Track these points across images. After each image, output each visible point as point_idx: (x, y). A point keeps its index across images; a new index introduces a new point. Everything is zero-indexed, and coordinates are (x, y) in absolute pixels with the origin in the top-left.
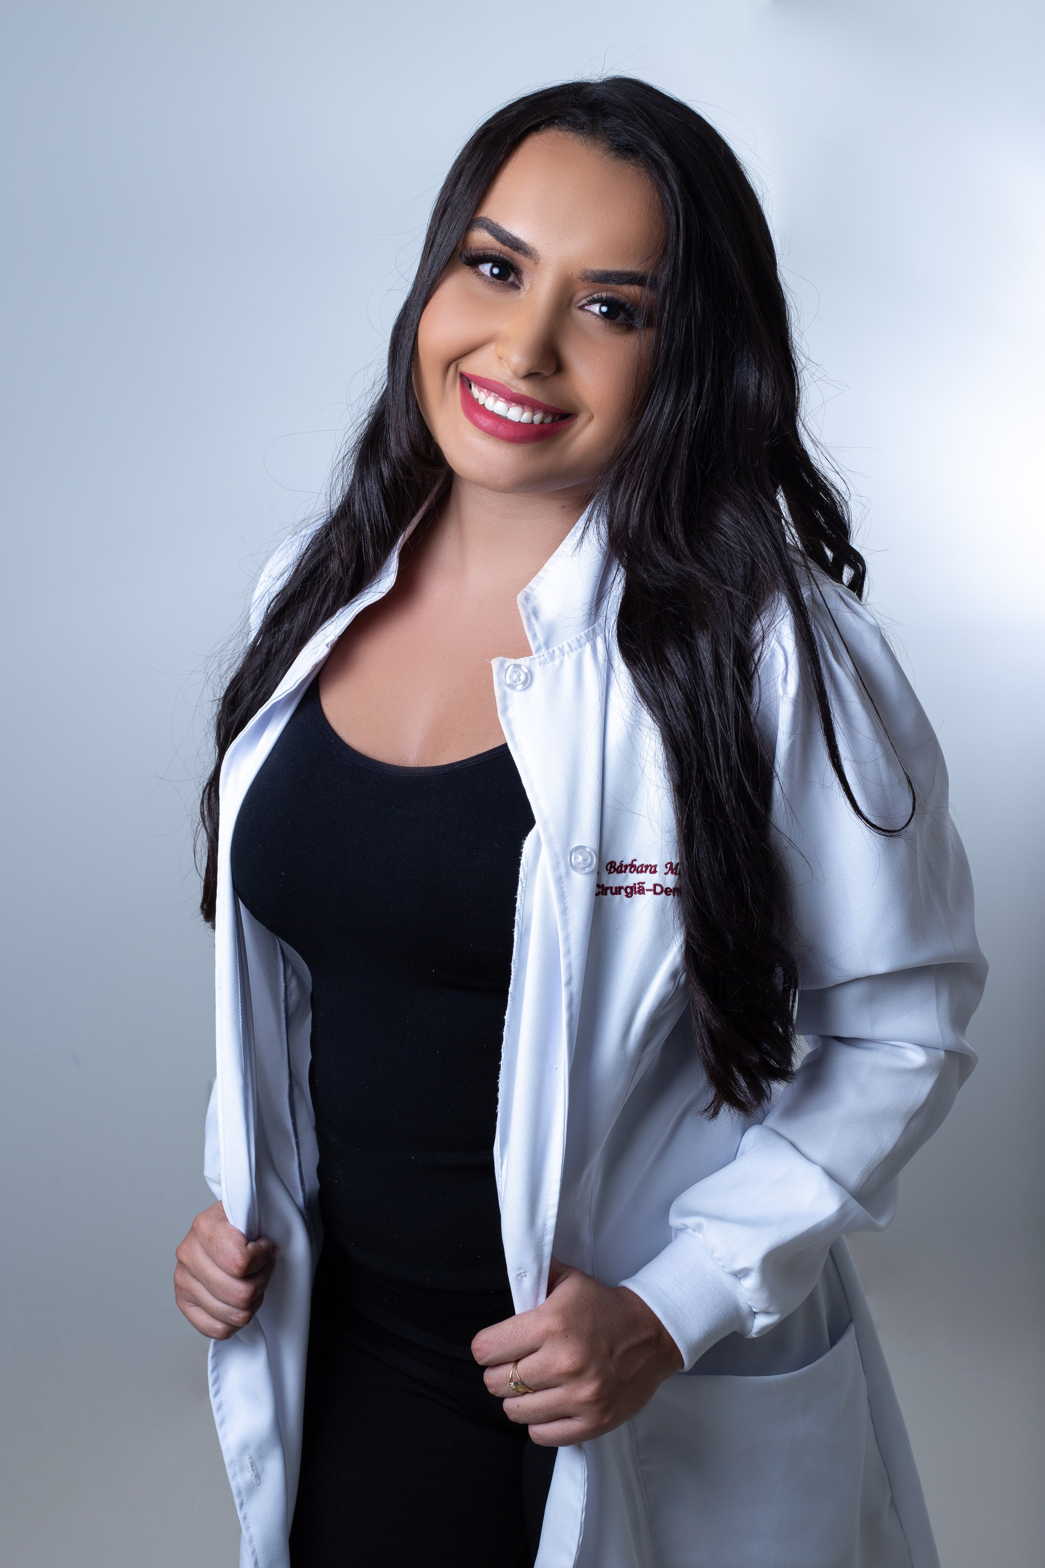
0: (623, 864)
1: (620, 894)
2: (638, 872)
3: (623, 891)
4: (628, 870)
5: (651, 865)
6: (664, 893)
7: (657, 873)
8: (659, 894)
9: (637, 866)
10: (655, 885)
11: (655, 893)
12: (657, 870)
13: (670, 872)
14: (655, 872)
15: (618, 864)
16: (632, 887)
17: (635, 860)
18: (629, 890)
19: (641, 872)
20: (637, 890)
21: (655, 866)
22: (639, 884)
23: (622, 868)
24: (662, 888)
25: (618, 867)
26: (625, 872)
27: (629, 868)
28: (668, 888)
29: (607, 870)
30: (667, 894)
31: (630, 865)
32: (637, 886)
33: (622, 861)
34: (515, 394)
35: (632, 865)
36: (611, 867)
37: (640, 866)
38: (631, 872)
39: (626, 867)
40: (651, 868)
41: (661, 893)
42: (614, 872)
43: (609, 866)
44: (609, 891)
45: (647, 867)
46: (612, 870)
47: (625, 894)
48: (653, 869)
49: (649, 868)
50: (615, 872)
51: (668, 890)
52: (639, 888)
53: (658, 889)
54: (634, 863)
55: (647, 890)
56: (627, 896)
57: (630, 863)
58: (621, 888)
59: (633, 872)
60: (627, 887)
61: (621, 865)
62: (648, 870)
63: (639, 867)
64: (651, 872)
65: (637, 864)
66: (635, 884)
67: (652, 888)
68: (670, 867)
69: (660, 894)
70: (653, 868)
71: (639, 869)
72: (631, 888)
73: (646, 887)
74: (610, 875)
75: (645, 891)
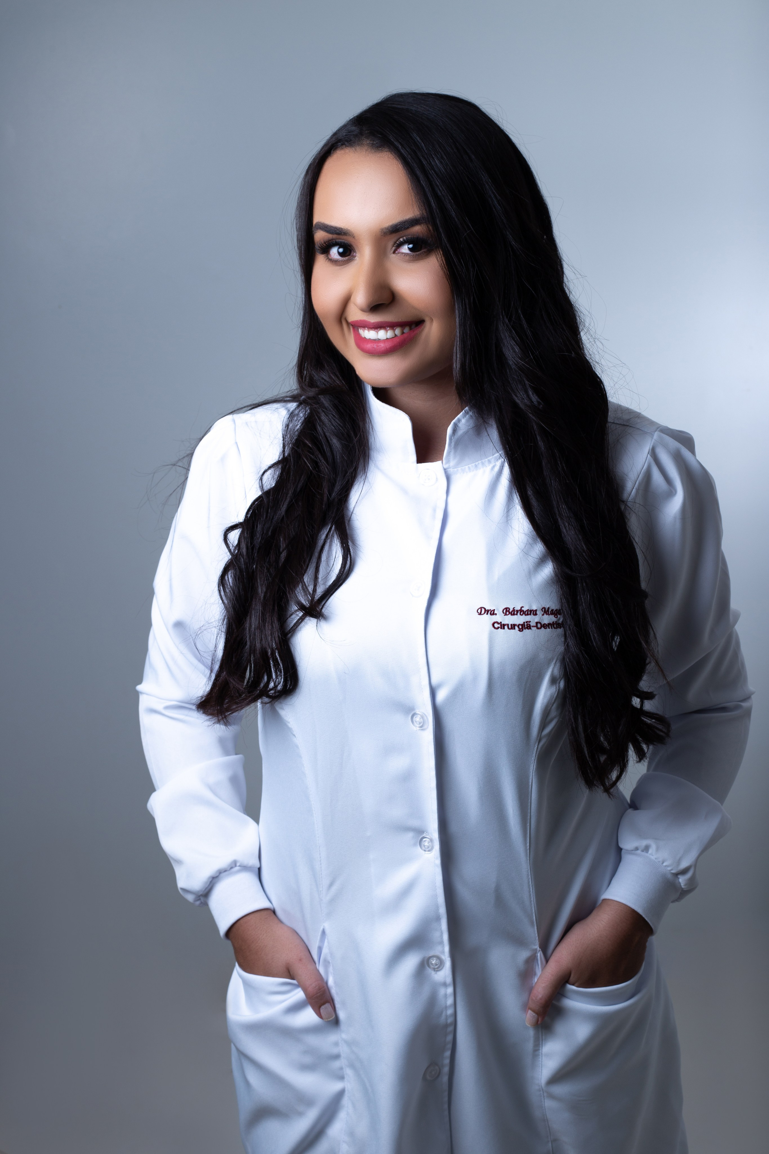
0: (515, 610)
1: (514, 629)
2: (525, 614)
3: (516, 628)
4: (519, 614)
6: (542, 627)
8: (540, 628)
9: (524, 611)
10: (537, 623)
11: (538, 628)
14: (536, 614)
15: (511, 610)
17: (523, 607)
18: (520, 627)
19: (528, 614)
20: (526, 626)
21: (536, 610)
22: (526, 622)
23: (514, 612)
24: (542, 624)
25: (512, 611)
26: (517, 615)
27: (519, 612)
28: (546, 624)
29: (504, 613)
30: (545, 628)
31: (519, 610)
32: (526, 624)
33: (514, 608)
35: (521, 610)
37: (526, 611)
39: (517, 611)
43: (505, 610)
44: (506, 627)
45: (531, 611)
46: (508, 613)
48: (534, 613)
50: (510, 615)
51: (546, 626)
52: (527, 625)
53: (539, 626)
54: (523, 609)
55: (533, 626)
56: (520, 631)
57: (520, 609)
58: (515, 625)
59: (522, 615)
60: (519, 625)
61: (514, 610)
62: (532, 613)
66: (524, 623)
67: (535, 625)
70: (534, 611)
72: (522, 625)
73: (532, 625)
74: (506, 616)
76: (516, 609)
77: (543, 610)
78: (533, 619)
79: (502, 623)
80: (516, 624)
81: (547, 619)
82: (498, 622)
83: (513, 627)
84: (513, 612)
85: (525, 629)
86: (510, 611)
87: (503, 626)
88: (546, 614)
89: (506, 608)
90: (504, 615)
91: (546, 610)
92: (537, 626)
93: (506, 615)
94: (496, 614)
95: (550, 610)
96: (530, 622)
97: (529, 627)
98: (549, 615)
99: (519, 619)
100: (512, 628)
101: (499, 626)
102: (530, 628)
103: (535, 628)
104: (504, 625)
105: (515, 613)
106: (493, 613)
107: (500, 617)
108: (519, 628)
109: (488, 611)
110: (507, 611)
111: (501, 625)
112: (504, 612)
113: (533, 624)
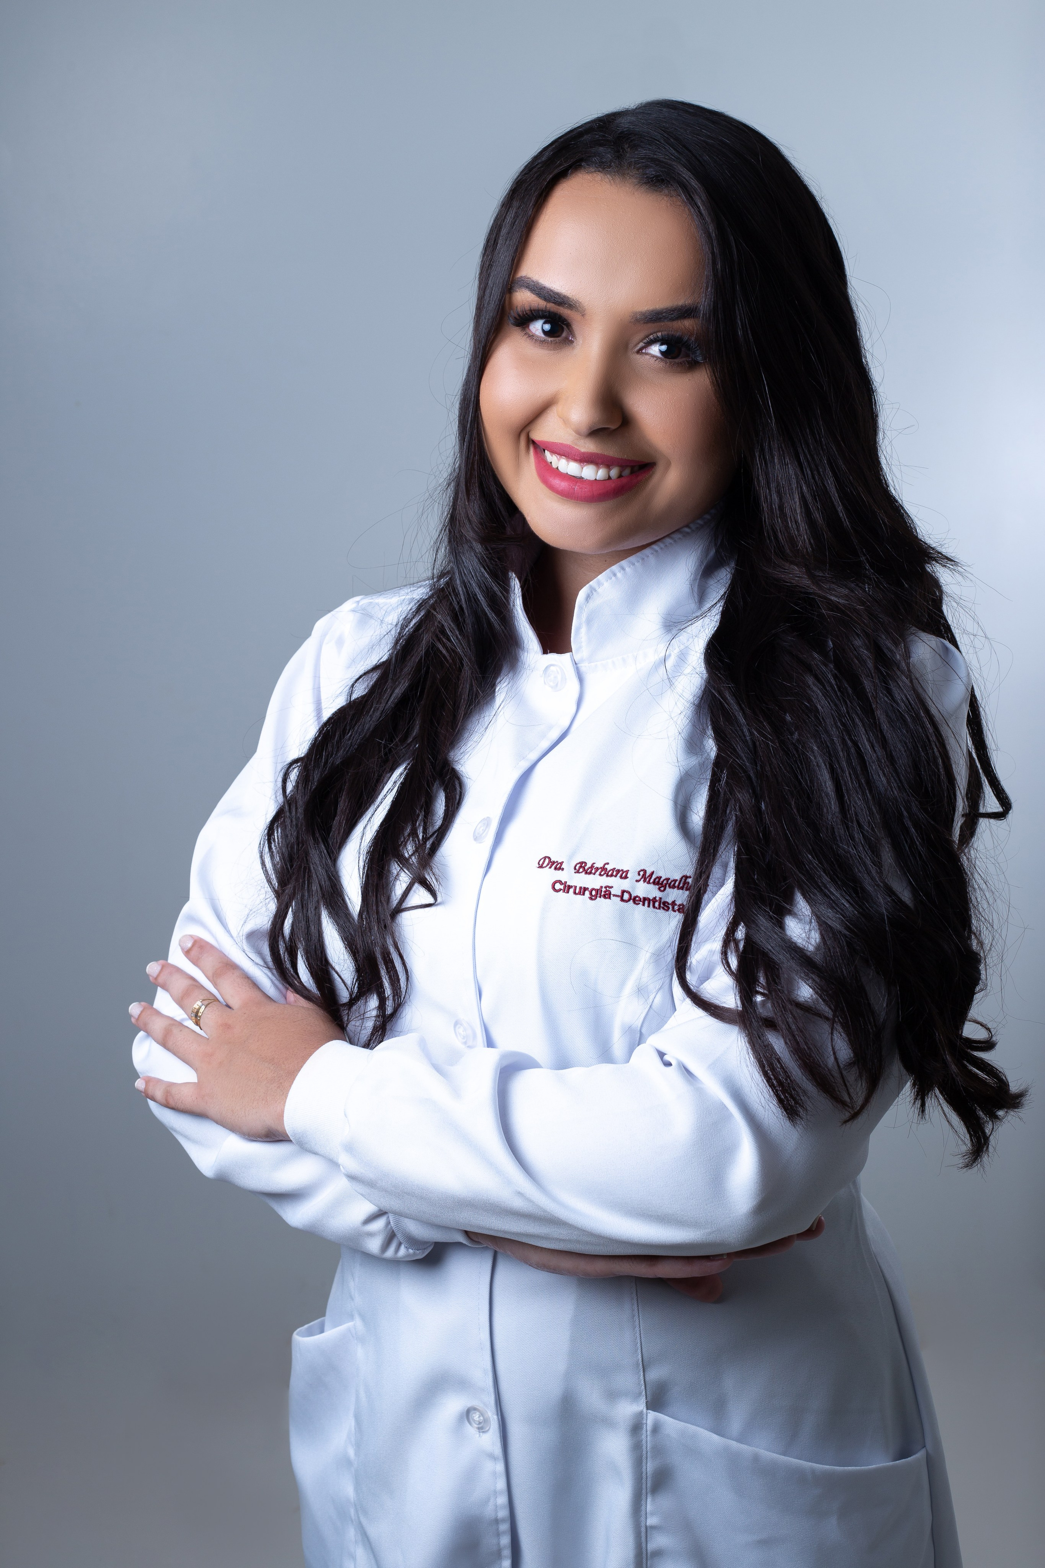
0: (594, 866)
1: (584, 894)
2: (607, 876)
3: (587, 893)
4: (598, 873)
5: (622, 870)
6: (632, 901)
7: (628, 879)
9: (608, 870)
10: (623, 892)
11: (622, 900)
12: (628, 876)
13: (642, 880)
14: (626, 877)
15: (589, 865)
16: (598, 889)
17: (608, 864)
18: (594, 893)
19: (612, 875)
20: (603, 893)
21: (629, 872)
22: (606, 887)
24: (630, 895)
25: (588, 869)
26: (594, 874)
27: (600, 870)
28: (637, 896)
29: (575, 869)
30: (634, 903)
31: (601, 868)
32: (604, 889)
33: (594, 863)
34: (584, 453)
35: (603, 868)
36: (580, 867)
38: (600, 875)
39: (597, 869)
40: (623, 873)
41: (629, 900)
42: (582, 872)
43: (579, 865)
44: (571, 890)
45: (618, 871)
46: (581, 870)
47: (590, 896)
48: (623, 875)
49: (621, 872)
50: (584, 873)
51: (637, 899)
52: (605, 892)
53: (626, 896)
54: (606, 866)
55: (614, 895)
56: (591, 898)
57: (602, 866)
58: (585, 889)
59: (603, 875)
60: (593, 889)
61: (592, 867)
62: (619, 875)
63: (610, 871)
64: (621, 877)
65: (609, 867)
66: (602, 887)
67: (619, 894)
68: (643, 875)
69: (627, 902)
70: (625, 873)
71: (610, 873)
72: (597, 891)
73: (613, 891)
74: (577, 874)
75: (612, 896)
76: (596, 866)
77: (642, 873)
78: (617, 885)
79: (568, 884)
80: (588, 888)
81: (643, 890)
82: (561, 881)
83: (582, 891)
84: (590, 869)
85: (600, 897)
86: (586, 868)
87: (567, 888)
88: (644, 881)
89: (581, 863)
90: (575, 872)
91: (647, 874)
92: (622, 897)
93: (578, 872)
94: (563, 869)
95: (654, 877)
96: (612, 887)
97: (607, 895)
98: (649, 883)
99: (596, 882)
100: (579, 893)
101: (562, 887)
102: (610, 898)
103: (619, 899)
104: (570, 887)
105: (593, 871)
106: (559, 867)
107: (567, 875)
108: (591, 894)
109: (554, 862)
110: (582, 868)
111: (565, 887)
112: (577, 868)
113: (616, 891)
